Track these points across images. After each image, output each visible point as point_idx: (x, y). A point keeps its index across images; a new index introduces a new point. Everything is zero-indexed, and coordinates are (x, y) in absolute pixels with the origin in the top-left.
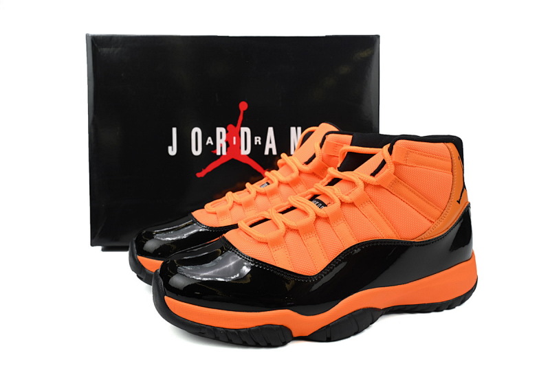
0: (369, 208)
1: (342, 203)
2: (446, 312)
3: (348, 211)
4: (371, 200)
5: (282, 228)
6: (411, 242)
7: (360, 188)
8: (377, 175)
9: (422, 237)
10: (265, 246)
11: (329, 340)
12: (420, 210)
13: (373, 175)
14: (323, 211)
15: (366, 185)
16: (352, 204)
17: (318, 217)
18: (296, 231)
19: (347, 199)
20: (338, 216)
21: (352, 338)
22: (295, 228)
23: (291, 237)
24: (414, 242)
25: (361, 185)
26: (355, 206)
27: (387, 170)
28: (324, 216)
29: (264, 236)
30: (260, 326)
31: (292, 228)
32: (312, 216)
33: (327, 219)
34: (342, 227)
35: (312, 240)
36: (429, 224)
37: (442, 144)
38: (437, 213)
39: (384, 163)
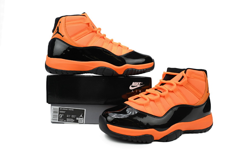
0: (178, 93)
1: (169, 91)
2: (203, 133)
3: (171, 94)
4: (179, 90)
5: (148, 100)
6: (193, 106)
7: (175, 86)
8: (181, 81)
9: (197, 104)
10: (142, 106)
11: (167, 141)
12: (196, 95)
13: (179, 81)
14: (162, 94)
15: (177, 85)
16: (172, 92)
17: (161, 96)
18: (154, 101)
19: (171, 90)
20: (168, 96)
21: (174, 141)
22: (153, 100)
23: (152, 103)
24: (194, 106)
25: (175, 85)
26: (173, 92)
27: (185, 80)
28: (163, 96)
29: (142, 102)
30: (143, 135)
31: (152, 100)
32: (159, 96)
33: (164, 97)
34: (169, 100)
35: (159, 104)
36: (199, 100)
37: (201, 72)
38: (201, 96)
39: (183, 77)
